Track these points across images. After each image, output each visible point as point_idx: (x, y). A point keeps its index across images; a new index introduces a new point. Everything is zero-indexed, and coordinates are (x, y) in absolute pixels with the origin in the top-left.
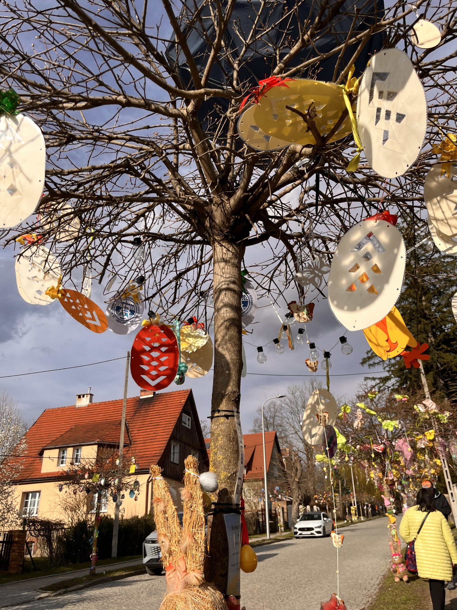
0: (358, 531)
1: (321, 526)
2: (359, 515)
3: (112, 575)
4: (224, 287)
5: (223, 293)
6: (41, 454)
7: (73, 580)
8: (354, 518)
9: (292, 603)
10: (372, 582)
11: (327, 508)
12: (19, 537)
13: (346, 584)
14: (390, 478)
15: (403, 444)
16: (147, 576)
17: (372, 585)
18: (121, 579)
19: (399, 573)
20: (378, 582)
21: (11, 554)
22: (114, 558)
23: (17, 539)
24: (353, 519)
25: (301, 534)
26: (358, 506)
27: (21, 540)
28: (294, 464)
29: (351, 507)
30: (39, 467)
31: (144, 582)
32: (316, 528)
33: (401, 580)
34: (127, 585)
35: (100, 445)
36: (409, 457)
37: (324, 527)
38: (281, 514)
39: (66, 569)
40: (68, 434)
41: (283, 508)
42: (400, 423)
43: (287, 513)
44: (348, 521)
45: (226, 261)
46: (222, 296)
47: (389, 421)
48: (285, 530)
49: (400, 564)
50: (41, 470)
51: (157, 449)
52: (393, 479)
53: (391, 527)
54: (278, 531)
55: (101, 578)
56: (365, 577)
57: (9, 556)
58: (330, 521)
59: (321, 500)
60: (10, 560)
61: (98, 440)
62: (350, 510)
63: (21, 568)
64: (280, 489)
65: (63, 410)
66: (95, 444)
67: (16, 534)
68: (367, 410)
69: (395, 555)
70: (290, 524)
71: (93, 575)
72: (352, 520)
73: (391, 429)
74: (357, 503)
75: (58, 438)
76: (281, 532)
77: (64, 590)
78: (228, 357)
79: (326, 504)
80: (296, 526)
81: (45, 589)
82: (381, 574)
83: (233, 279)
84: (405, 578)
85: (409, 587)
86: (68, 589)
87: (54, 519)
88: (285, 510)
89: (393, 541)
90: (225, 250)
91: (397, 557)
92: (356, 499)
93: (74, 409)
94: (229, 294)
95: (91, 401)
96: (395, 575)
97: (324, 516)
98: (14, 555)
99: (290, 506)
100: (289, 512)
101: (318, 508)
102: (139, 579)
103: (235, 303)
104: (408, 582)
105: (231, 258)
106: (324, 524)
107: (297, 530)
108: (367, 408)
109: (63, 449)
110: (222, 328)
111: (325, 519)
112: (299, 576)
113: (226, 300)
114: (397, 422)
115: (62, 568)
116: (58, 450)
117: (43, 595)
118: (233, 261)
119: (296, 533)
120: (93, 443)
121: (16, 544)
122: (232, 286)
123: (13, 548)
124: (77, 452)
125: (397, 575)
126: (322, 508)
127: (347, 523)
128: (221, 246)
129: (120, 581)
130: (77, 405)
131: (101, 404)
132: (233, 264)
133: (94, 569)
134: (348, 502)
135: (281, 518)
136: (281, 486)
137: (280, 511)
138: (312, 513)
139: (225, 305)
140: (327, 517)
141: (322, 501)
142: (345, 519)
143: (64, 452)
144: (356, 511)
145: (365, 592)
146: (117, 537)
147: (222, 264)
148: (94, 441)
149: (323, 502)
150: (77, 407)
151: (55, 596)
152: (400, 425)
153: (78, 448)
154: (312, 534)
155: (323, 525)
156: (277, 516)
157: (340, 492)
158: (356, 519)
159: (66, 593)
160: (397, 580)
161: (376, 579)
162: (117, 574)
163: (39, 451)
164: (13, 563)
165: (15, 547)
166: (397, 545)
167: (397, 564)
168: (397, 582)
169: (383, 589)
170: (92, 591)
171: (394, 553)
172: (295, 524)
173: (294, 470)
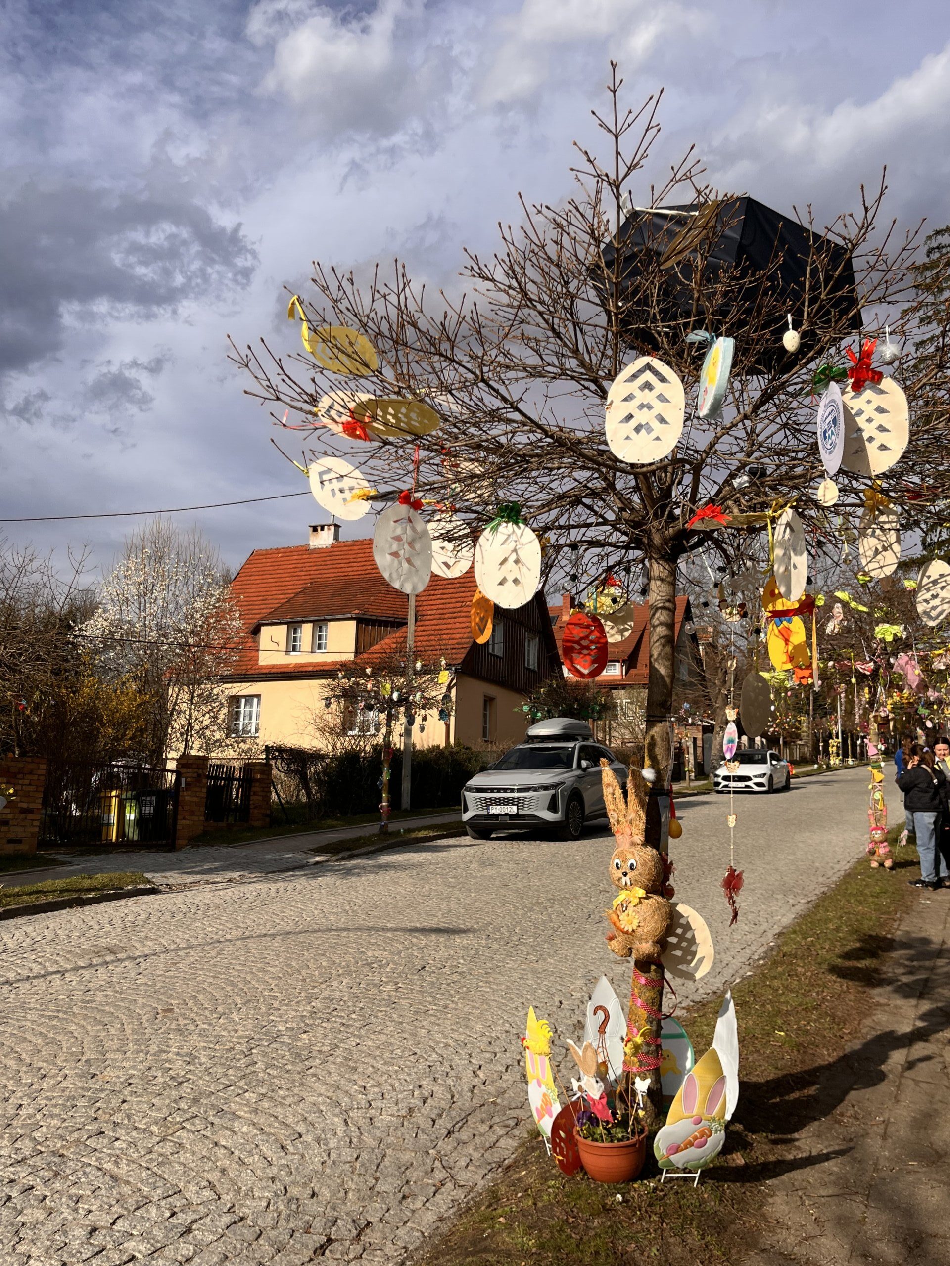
0: (836, 785)
1: (765, 775)
2: (845, 755)
3: (413, 835)
4: (660, 605)
5: (659, 611)
6: (256, 631)
7: (358, 839)
8: (834, 761)
9: (706, 887)
10: (837, 867)
11: (781, 742)
12: (262, 772)
13: (793, 868)
14: (883, 714)
15: (907, 663)
16: (467, 840)
17: (835, 870)
18: (428, 842)
19: (879, 856)
20: (847, 868)
21: (252, 798)
22: (406, 810)
23: (259, 776)
24: (832, 762)
25: (726, 786)
26: (844, 740)
27: (265, 777)
28: (720, 663)
29: (831, 741)
30: (253, 654)
31: (467, 848)
32: (755, 776)
33: (882, 865)
34: (439, 851)
35: (360, 621)
36: (916, 684)
37: (771, 776)
38: (691, 750)
39: (335, 823)
40: (300, 599)
41: (695, 739)
42: (905, 629)
43: (703, 747)
44: (820, 766)
45: (662, 580)
46: (658, 614)
47: (886, 626)
48: (697, 778)
49: (882, 842)
50: (257, 660)
51: (463, 630)
52: (888, 716)
53: (874, 787)
54: (685, 779)
55: (398, 839)
56: (827, 859)
57: (249, 800)
58: (782, 767)
59: (772, 726)
60: (252, 807)
61: (357, 611)
62: (826, 745)
63: (268, 820)
64: (691, 707)
65: (288, 552)
66: (351, 619)
67: (257, 768)
68: (853, 604)
69: (876, 829)
70: (707, 769)
71: (384, 833)
72: (828, 765)
73: (889, 639)
74: (843, 733)
75: (283, 604)
76: (690, 780)
77: (349, 853)
78: (662, 671)
79: (779, 734)
80: (718, 772)
81: (319, 851)
82: (857, 856)
83: (667, 598)
84: (888, 863)
85: (892, 876)
86: (355, 852)
87: (308, 747)
88: (699, 743)
89: (876, 809)
90: (661, 568)
91: (879, 832)
92: (842, 726)
93: (305, 550)
94: (665, 612)
95: (336, 537)
96: (871, 858)
97: (773, 757)
98: (255, 799)
99: (709, 735)
100: (706, 746)
101: (764, 740)
102: (457, 843)
103: (669, 621)
104: (892, 869)
105: (667, 577)
106: (772, 770)
107: (720, 780)
108: (855, 599)
109: (294, 626)
110: (658, 644)
111: (774, 762)
112: (717, 852)
113: (662, 618)
114: (902, 627)
115: (329, 822)
116: (285, 627)
117: (318, 859)
118: (668, 579)
119: (718, 784)
120: (349, 616)
121: (258, 784)
122: (667, 604)
123: (254, 789)
124: (320, 631)
125: (876, 857)
126: (772, 741)
127: (818, 769)
128: (658, 563)
129: (427, 844)
130: (311, 544)
131: (355, 543)
132: (669, 582)
133: (386, 825)
134: (825, 730)
135: (690, 758)
136: (695, 703)
137: (690, 744)
138: (751, 751)
139: (661, 624)
140: (779, 760)
141: (772, 730)
142: (814, 763)
143: (295, 630)
144: (838, 748)
145: (821, 879)
146: (409, 778)
147: (658, 583)
148: (350, 613)
149: (774, 731)
150: (312, 547)
151: (337, 860)
152: (905, 633)
153: (320, 623)
154: (747, 787)
155: (769, 773)
156: (683, 753)
157: (811, 713)
158: (837, 762)
159: (351, 857)
160: (874, 865)
161: (845, 863)
162: (422, 834)
163: (252, 627)
164: (256, 811)
165: (256, 788)
166: (881, 815)
167: (876, 843)
168: (873, 869)
169: (849, 876)
170: (391, 857)
171: (874, 826)
172: (716, 769)
173: (720, 675)
